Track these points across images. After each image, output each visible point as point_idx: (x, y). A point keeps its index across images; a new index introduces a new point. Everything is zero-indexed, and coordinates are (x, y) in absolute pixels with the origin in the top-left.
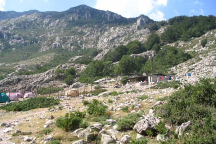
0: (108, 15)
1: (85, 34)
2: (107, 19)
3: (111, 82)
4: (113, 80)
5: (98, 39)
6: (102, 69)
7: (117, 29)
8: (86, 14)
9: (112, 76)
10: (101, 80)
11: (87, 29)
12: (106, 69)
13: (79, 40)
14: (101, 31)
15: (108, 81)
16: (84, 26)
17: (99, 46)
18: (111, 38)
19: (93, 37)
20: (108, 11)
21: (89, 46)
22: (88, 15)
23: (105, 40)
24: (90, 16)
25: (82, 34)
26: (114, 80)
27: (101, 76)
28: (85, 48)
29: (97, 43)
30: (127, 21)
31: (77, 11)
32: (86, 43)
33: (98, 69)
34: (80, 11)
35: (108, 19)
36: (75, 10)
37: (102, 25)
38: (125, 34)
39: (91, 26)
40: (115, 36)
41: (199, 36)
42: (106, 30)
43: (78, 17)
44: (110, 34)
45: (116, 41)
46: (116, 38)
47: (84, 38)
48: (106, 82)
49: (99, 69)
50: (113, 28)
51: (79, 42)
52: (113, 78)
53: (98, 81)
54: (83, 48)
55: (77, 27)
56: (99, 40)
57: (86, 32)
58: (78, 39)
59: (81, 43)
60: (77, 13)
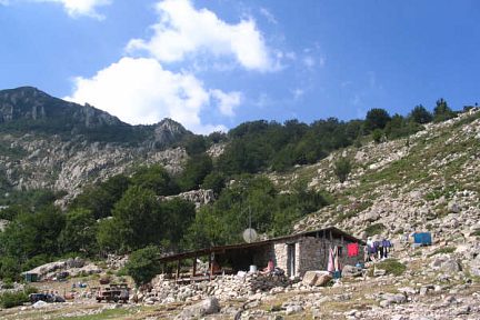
0: (89, 115)
1: (26, 153)
2: (84, 122)
3: (84, 274)
4: (90, 267)
5: (58, 167)
6: (58, 231)
7: (107, 146)
8: (35, 108)
9: (91, 256)
10: (49, 266)
11: (34, 143)
12: (72, 230)
13: (11, 167)
14: (67, 149)
15: (72, 271)
16: (27, 135)
17: (61, 184)
18: (91, 166)
19: (47, 163)
20: (87, 105)
21: (35, 184)
22: (38, 109)
23: (77, 172)
24: (43, 112)
25: (19, 153)
26: (96, 268)
27: (53, 253)
28: (24, 188)
29: (56, 178)
30: (131, 130)
31: (13, 99)
32: (28, 174)
33: (42, 229)
34: (20, 101)
35: (87, 123)
36: (6, 95)
37: (73, 136)
38: (126, 160)
39: (44, 137)
40: (102, 161)
41: (314, 162)
42: (80, 148)
43: (14, 112)
44: (89, 156)
45: (102, 173)
46: (104, 166)
47: (24, 164)
48: (66, 275)
49: (47, 230)
50: (97, 143)
51: (10, 172)
52: (92, 260)
53: (37, 271)
54: (19, 188)
55: (8, 137)
56: (61, 170)
57: (30, 149)
58: (8, 165)
59: (15, 176)
60: (11, 103)
